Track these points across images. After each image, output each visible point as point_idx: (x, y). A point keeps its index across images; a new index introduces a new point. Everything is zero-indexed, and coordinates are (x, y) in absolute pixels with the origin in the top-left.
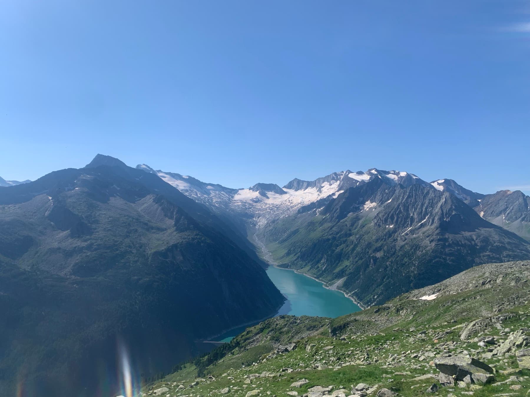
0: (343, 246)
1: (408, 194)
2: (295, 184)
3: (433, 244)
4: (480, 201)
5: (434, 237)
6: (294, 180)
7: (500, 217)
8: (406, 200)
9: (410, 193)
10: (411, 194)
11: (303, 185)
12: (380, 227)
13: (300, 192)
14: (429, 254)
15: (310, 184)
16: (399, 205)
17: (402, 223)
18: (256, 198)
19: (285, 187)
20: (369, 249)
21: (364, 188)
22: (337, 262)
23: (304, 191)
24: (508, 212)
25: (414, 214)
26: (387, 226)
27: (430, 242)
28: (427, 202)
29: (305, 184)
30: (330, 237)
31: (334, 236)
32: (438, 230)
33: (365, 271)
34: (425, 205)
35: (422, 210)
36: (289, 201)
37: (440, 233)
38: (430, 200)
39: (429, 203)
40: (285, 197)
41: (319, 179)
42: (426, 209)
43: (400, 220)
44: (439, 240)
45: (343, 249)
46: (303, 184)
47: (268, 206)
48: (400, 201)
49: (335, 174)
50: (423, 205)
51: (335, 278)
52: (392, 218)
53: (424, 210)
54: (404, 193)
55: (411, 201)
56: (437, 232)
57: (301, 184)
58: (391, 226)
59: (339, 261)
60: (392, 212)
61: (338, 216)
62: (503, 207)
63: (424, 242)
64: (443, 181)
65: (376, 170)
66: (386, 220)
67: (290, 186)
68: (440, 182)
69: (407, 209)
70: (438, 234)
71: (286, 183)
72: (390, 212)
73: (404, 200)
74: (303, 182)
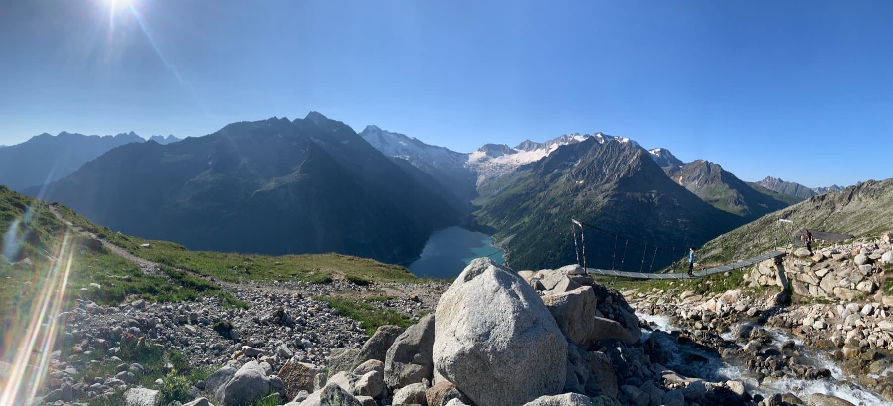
0: (531, 201)
1: (604, 149)
2: (527, 146)
3: (606, 200)
4: (681, 167)
5: (610, 192)
6: (526, 141)
7: (693, 183)
8: (601, 156)
9: (607, 148)
10: (608, 150)
11: (533, 147)
12: (570, 181)
13: (531, 152)
14: (597, 211)
15: (539, 146)
16: (593, 161)
17: (593, 179)
18: (481, 158)
19: (516, 147)
20: (551, 205)
21: (577, 147)
22: (518, 218)
23: (534, 151)
24: (700, 179)
25: (606, 171)
26: (577, 182)
27: (604, 198)
28: (621, 158)
29: (535, 146)
30: (524, 192)
31: (529, 191)
32: (617, 185)
33: (534, 228)
34: (619, 162)
35: (615, 167)
36: (517, 160)
37: (616, 188)
38: (624, 157)
39: (623, 160)
40: (514, 157)
41: (549, 142)
42: (619, 166)
43: (591, 175)
44: (614, 196)
45: (529, 205)
46: (534, 145)
47: (492, 164)
48: (596, 156)
49: (565, 136)
50: (616, 161)
51: (507, 235)
52: (584, 174)
53: (616, 166)
54: (601, 149)
55: (607, 157)
56: (614, 187)
57: (532, 145)
58: (581, 182)
59: (520, 217)
60: (585, 168)
61: (541, 173)
62: (697, 174)
63: (598, 198)
64: (659, 150)
65: (602, 134)
66: (577, 176)
67: (521, 147)
68: (657, 150)
69: (600, 165)
70: (614, 190)
71: (518, 144)
72: (583, 168)
73: (600, 155)
74: (534, 143)
